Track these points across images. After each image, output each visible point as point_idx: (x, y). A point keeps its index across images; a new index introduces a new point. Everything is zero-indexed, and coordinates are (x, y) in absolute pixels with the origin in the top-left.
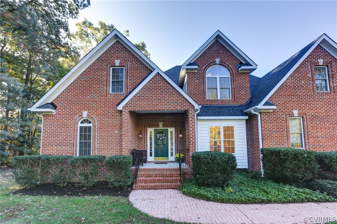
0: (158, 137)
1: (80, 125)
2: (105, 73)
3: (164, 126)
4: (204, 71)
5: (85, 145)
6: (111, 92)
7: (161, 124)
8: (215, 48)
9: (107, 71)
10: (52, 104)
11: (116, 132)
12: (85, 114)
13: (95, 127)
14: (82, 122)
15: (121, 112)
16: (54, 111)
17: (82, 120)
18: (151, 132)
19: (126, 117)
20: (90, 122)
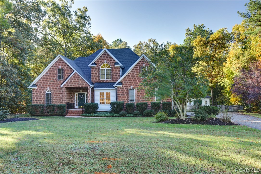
0: (80, 97)
1: (46, 93)
2: (56, 72)
3: (82, 92)
4: (99, 67)
5: (49, 101)
6: (58, 80)
7: (81, 91)
8: (104, 55)
9: (56, 71)
10: (35, 84)
11: (60, 95)
12: (48, 88)
13: (52, 94)
14: (47, 92)
15: (62, 88)
16: (36, 87)
17: (47, 91)
18: (77, 95)
19: (64, 90)
20: (50, 92)
